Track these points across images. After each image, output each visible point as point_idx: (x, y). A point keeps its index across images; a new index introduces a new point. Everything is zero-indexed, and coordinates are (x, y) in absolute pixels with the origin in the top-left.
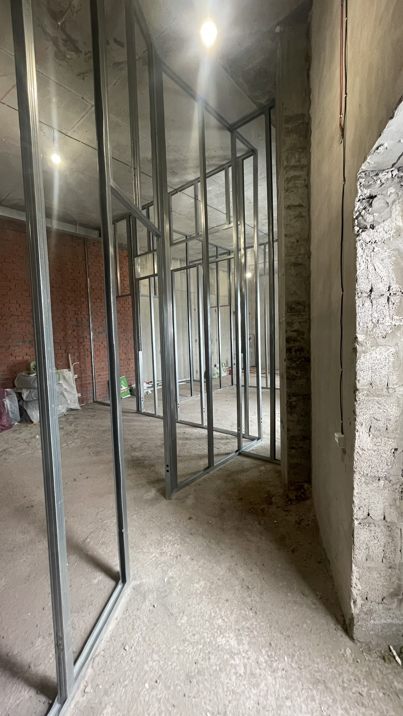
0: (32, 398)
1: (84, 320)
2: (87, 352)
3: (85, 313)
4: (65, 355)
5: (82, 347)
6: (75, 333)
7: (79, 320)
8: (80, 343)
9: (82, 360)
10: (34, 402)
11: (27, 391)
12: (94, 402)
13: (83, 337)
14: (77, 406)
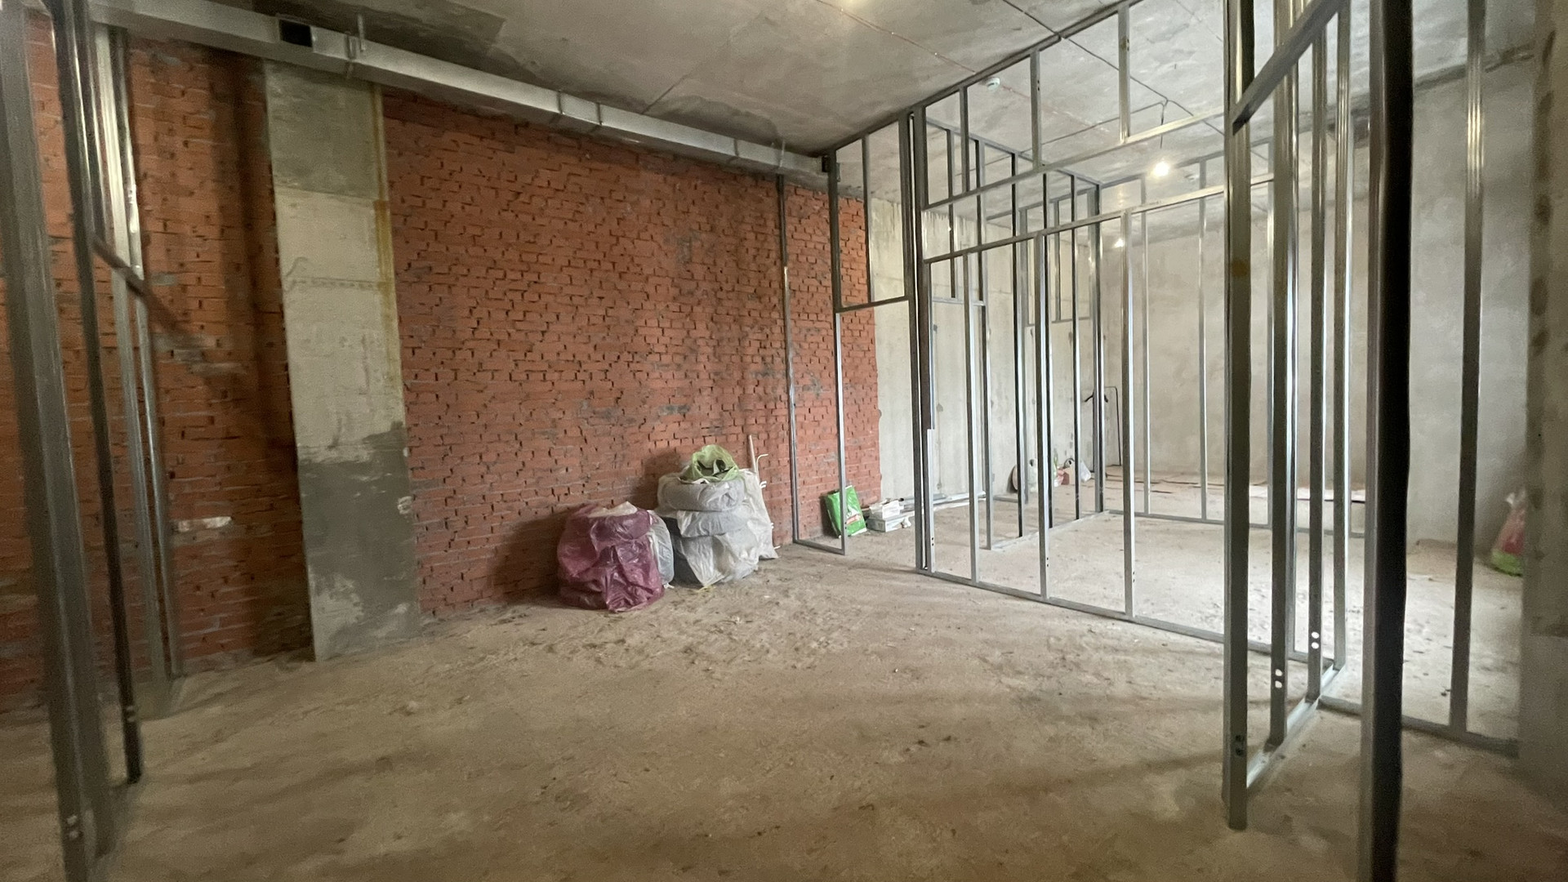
0: (699, 531)
1: (778, 360)
2: (781, 433)
3: (778, 345)
4: (742, 437)
5: (772, 420)
6: (760, 390)
7: (769, 360)
8: (770, 412)
9: (773, 449)
10: (700, 540)
11: (687, 515)
12: (794, 542)
13: (776, 399)
14: (770, 551)
